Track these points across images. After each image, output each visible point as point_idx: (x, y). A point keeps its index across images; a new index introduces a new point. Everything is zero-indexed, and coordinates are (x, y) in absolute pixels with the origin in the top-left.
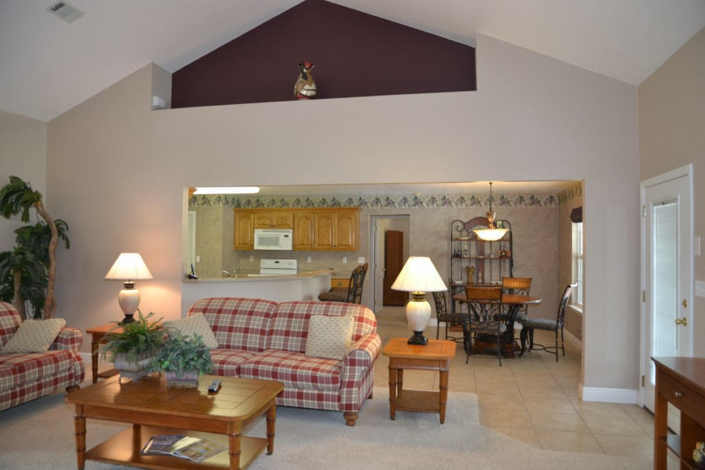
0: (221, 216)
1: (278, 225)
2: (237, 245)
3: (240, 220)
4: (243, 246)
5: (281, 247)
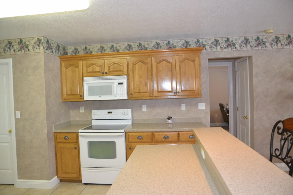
0: (42, 63)
1: (110, 72)
2: (65, 96)
3: (67, 68)
4: (71, 97)
5: (116, 97)
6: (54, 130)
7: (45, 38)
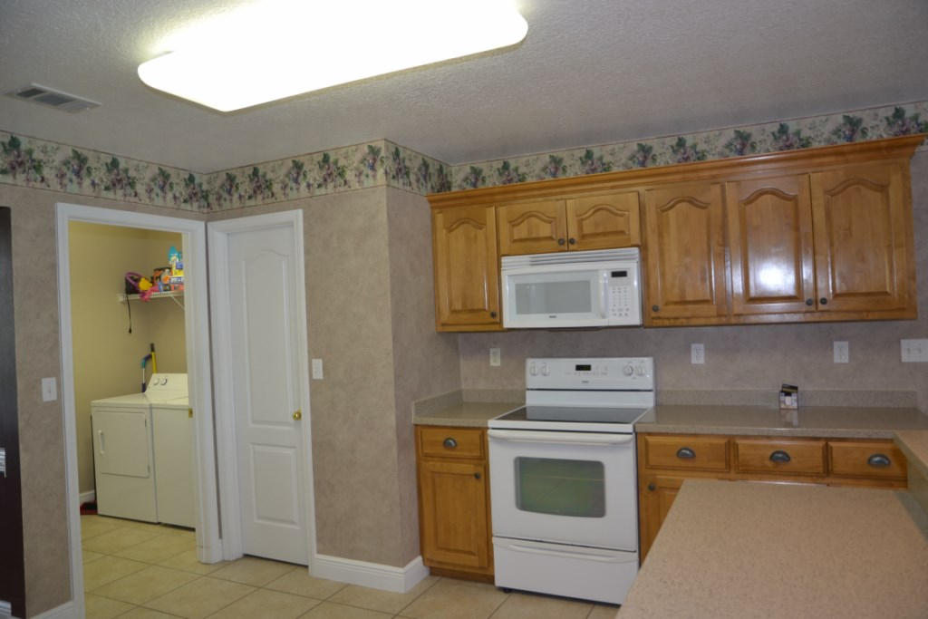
0: (383, 217)
1: (583, 237)
2: (446, 315)
3: (450, 230)
4: (464, 317)
5: (603, 316)
6: (414, 419)
7: (390, 145)
